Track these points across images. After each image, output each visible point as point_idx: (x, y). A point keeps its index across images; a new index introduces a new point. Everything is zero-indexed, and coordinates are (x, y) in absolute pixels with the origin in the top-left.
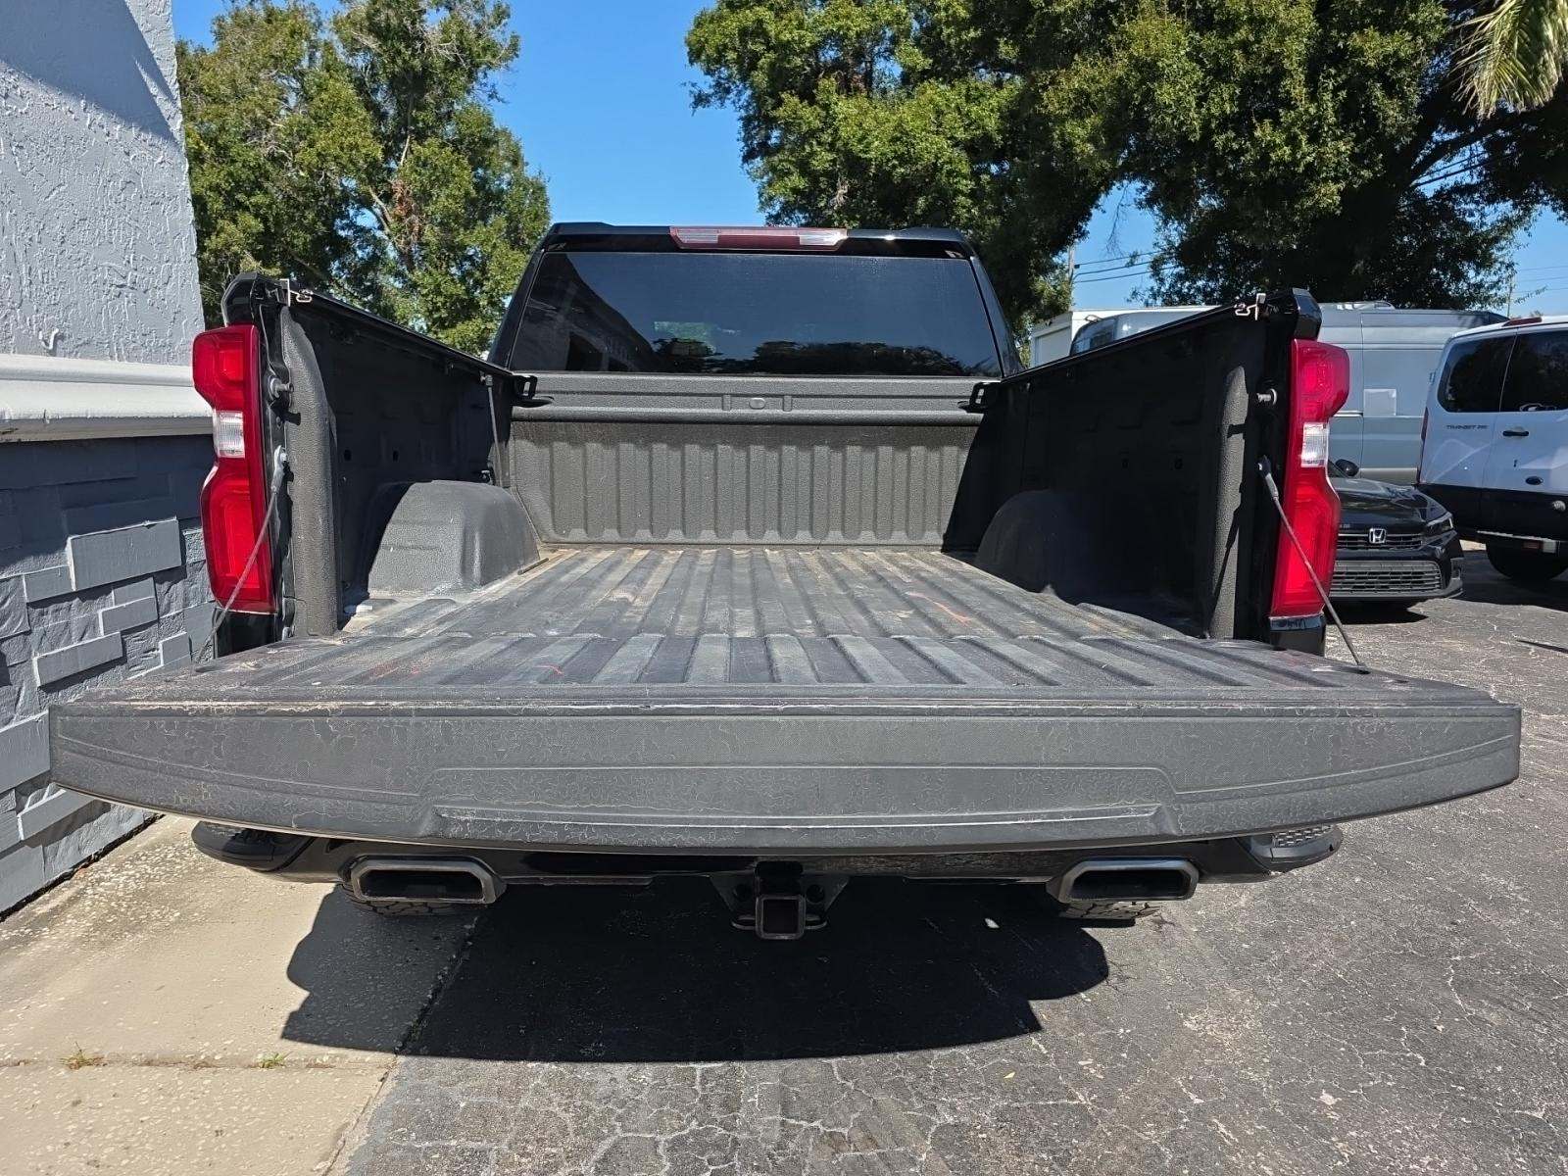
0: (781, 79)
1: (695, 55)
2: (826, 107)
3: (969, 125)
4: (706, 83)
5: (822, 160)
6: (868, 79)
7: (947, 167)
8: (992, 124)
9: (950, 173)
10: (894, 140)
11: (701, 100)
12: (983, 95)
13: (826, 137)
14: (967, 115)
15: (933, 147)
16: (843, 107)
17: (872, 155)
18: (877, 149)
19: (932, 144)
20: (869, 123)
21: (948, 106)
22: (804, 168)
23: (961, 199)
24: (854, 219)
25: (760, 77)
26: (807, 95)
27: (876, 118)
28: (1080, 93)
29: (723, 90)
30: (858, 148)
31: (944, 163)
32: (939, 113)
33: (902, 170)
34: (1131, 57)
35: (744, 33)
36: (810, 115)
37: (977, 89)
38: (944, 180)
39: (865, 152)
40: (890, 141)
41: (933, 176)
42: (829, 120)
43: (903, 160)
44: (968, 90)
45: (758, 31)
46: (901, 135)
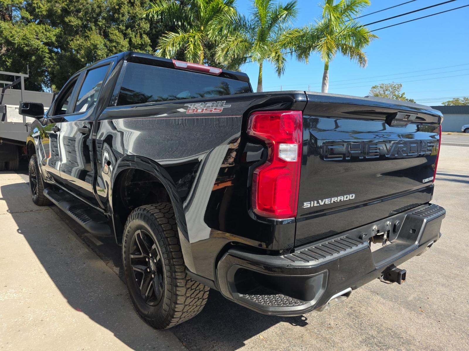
3: (47, 38)
6: (10, 16)
7: (41, 50)
8: (54, 39)
9: (42, 51)
10: (23, 39)
12: (50, 31)
14: (46, 35)
16: (3, 25)
17: (16, 42)
18: (18, 40)
19: (36, 42)
20: (14, 32)
21: (39, 31)
23: (46, 59)
24: (10, 58)
27: (16, 31)
28: (79, 45)
30: (11, 39)
31: (40, 48)
32: (37, 33)
33: (27, 48)
34: (91, 43)
37: (48, 28)
38: (41, 53)
39: (14, 41)
40: (22, 39)
41: (37, 51)
43: (27, 45)
44: (46, 28)
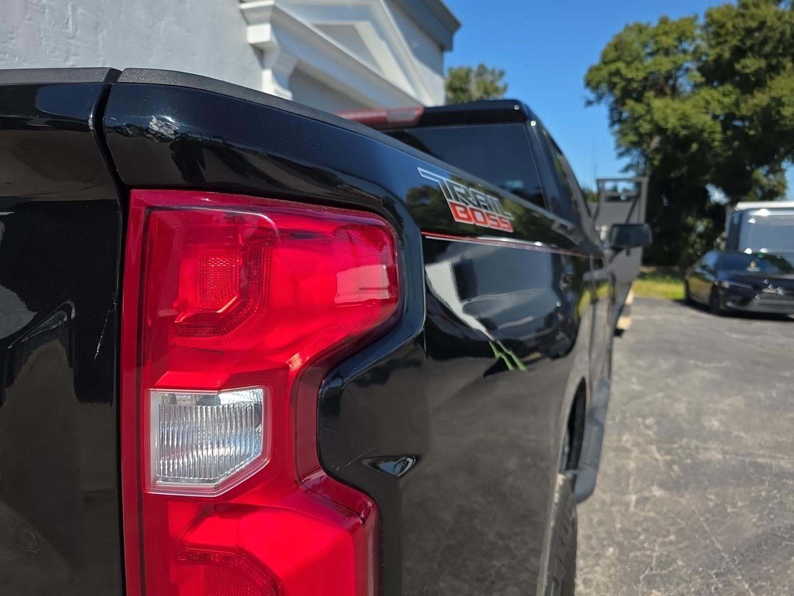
0: (627, 93)
1: (588, 84)
2: (648, 105)
3: (723, 108)
4: (592, 96)
5: (645, 127)
6: (674, 89)
7: (708, 130)
9: (710, 132)
10: (680, 119)
11: (589, 103)
13: (648, 118)
14: (723, 103)
15: (702, 120)
16: (657, 103)
17: (669, 126)
18: (672, 122)
20: (669, 111)
22: (636, 130)
25: (617, 92)
26: (639, 100)
29: (600, 98)
30: (662, 123)
31: (707, 128)
32: (708, 103)
33: (684, 132)
35: (611, 74)
36: (640, 109)
38: (707, 135)
39: (666, 125)
40: (678, 120)
41: (700, 134)
42: (649, 111)
43: (684, 128)
45: (618, 73)
46: (684, 117)
